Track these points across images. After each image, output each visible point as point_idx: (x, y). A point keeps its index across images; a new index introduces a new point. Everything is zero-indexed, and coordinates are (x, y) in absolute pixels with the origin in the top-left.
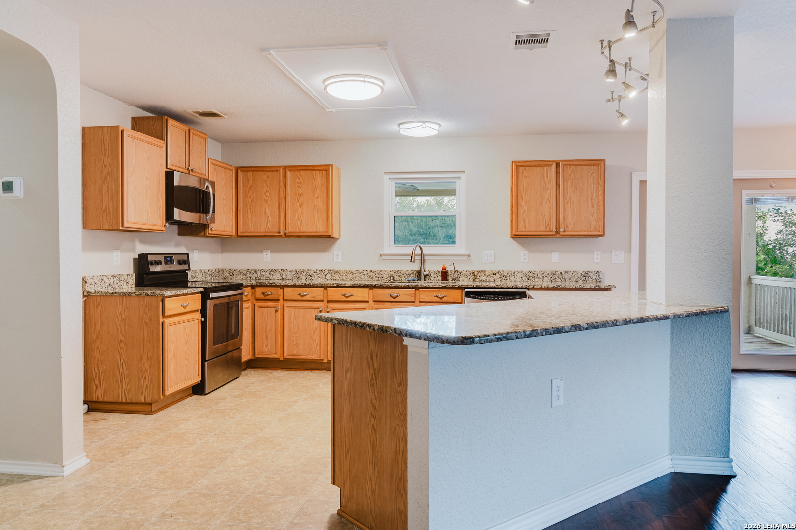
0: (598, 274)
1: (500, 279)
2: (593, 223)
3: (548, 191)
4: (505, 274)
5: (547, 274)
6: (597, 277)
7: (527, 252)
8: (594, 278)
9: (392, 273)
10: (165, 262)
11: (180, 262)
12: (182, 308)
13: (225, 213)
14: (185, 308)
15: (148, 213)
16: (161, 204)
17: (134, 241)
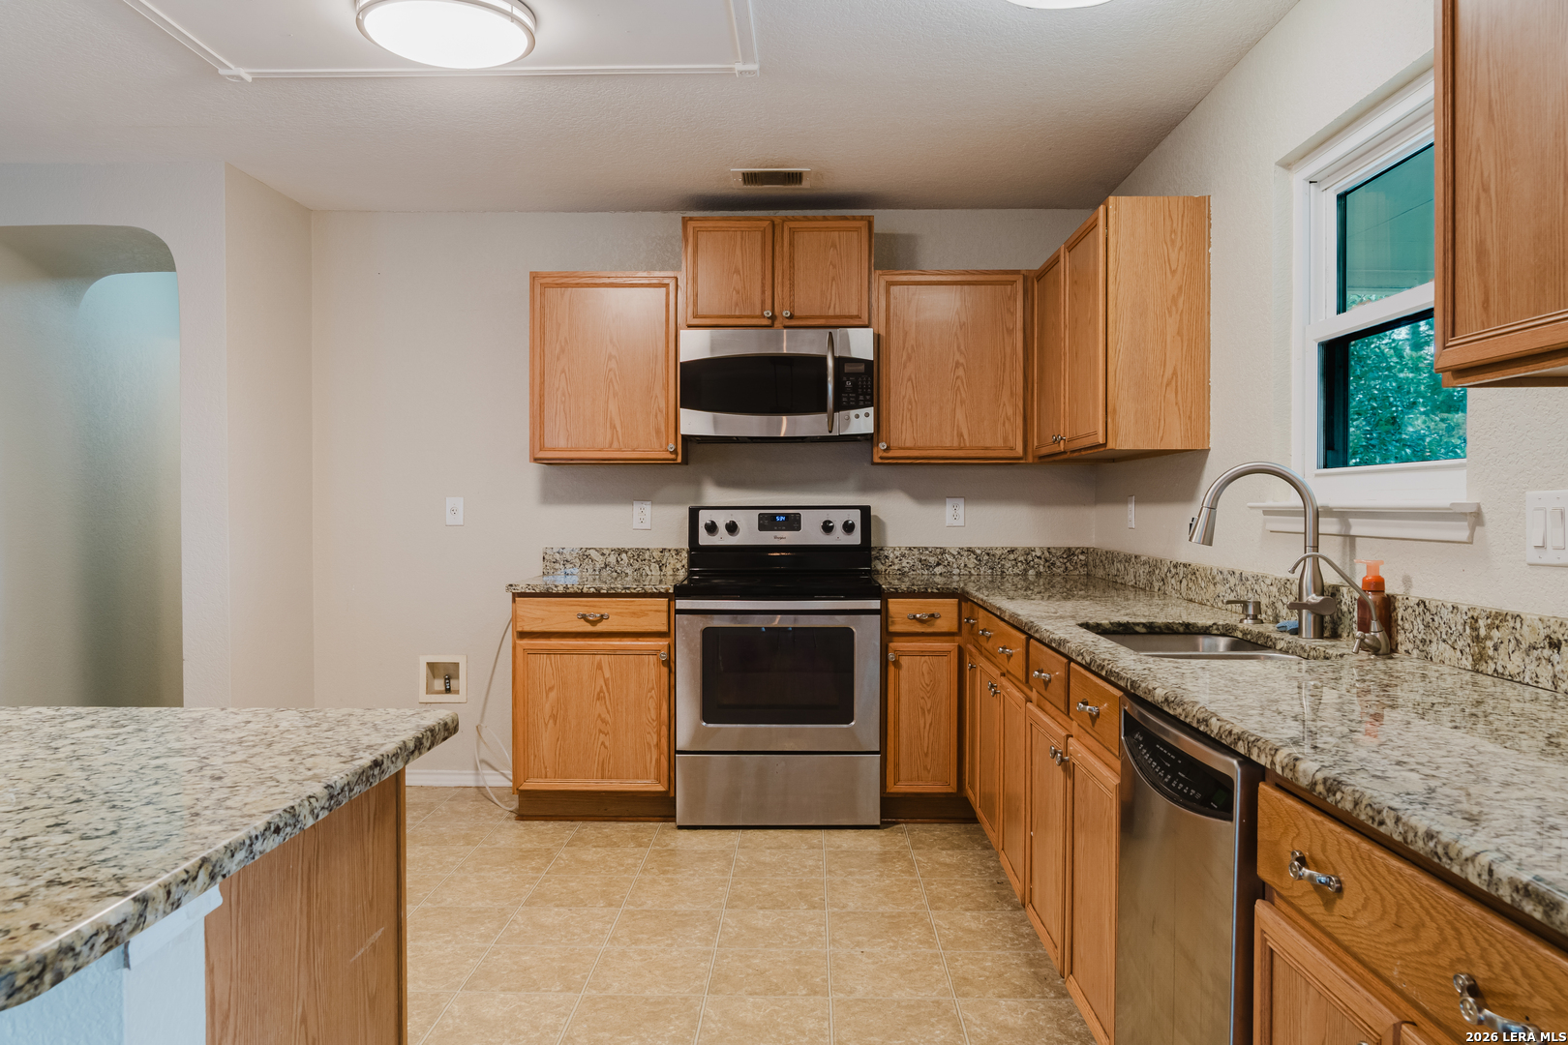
10: (762, 527)
11: (827, 528)
12: (582, 622)
13: (962, 402)
14: (593, 623)
15: (613, 427)
16: (663, 405)
17: (697, 483)
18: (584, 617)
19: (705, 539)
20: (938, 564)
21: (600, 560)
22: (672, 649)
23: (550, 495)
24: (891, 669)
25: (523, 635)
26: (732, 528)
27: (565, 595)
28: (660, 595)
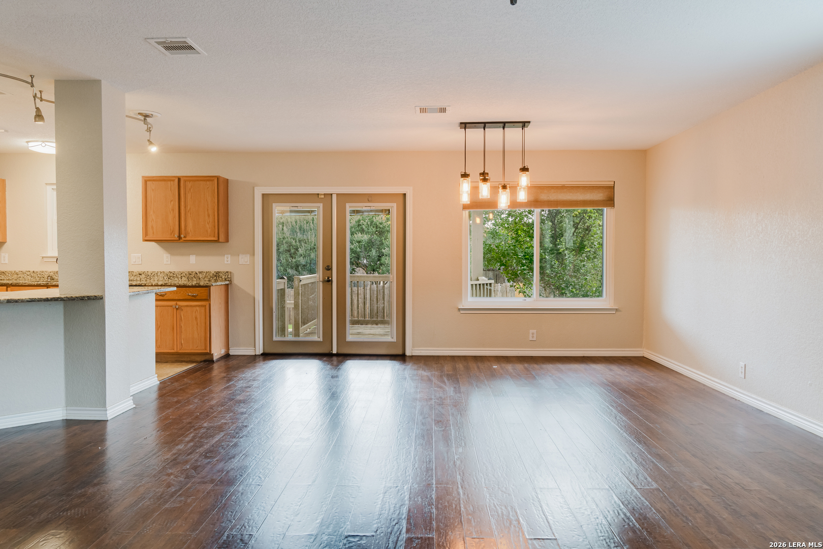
0: (227, 274)
1: (146, 279)
2: (209, 231)
3: (172, 203)
4: (150, 274)
5: (184, 274)
6: (226, 277)
7: (169, 255)
8: (223, 277)
9: (52, 273)
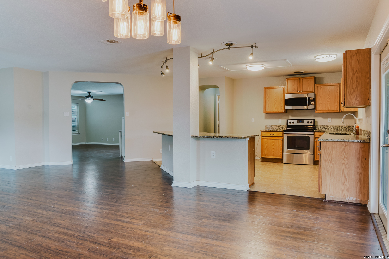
6: (369, 136)
10: (298, 122)
11: (308, 122)
12: (271, 135)
13: (329, 103)
14: (272, 135)
15: (275, 108)
16: (283, 105)
17: (288, 116)
18: (271, 134)
19: (289, 124)
20: (327, 128)
21: (274, 127)
22: (283, 139)
23: (266, 118)
24: (315, 142)
25: (262, 137)
26: (293, 122)
27: (268, 131)
28: (281, 131)
